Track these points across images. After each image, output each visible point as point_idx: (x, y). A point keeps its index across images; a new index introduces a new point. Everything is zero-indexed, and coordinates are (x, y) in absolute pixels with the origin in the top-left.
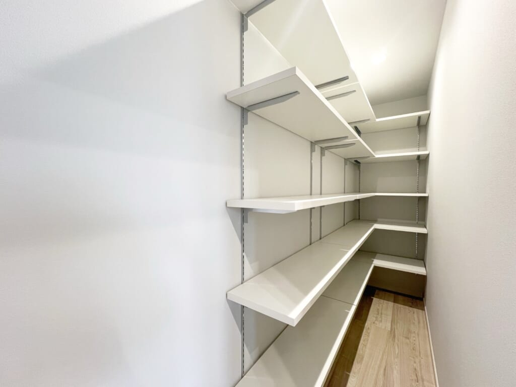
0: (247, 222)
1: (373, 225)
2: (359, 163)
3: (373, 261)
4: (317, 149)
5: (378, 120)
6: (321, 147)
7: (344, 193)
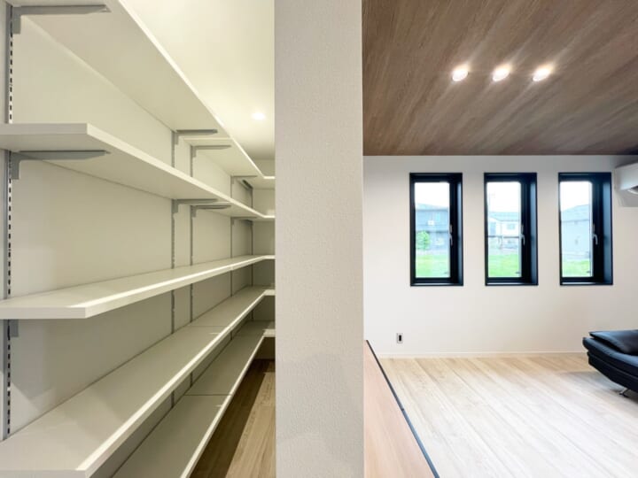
0: (17, 335)
1: (263, 292)
2: (251, 222)
3: (264, 331)
4: (184, 210)
5: (266, 178)
6: (191, 206)
7: (231, 257)
